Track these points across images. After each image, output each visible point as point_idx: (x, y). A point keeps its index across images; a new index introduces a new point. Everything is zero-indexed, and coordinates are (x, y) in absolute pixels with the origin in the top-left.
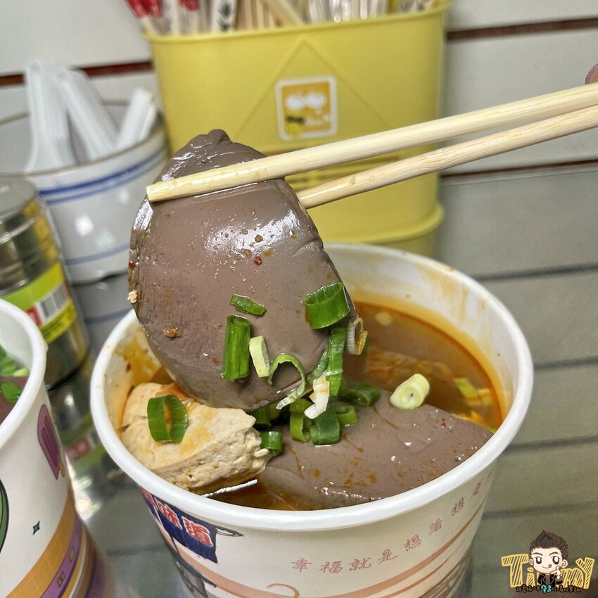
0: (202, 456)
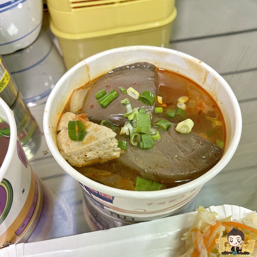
0: (92, 148)
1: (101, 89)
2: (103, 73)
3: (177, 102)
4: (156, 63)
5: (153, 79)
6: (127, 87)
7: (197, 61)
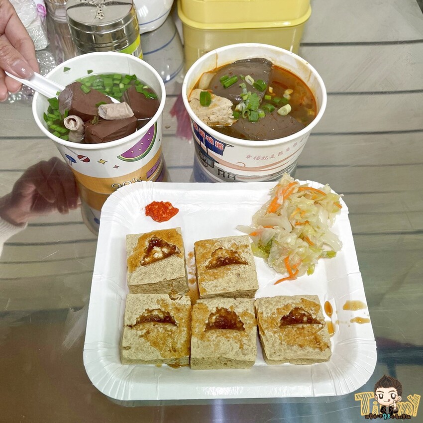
0: (214, 112)
1: (224, 75)
2: (228, 63)
3: (284, 93)
4: (273, 60)
5: (268, 73)
6: (245, 75)
7: (304, 62)
